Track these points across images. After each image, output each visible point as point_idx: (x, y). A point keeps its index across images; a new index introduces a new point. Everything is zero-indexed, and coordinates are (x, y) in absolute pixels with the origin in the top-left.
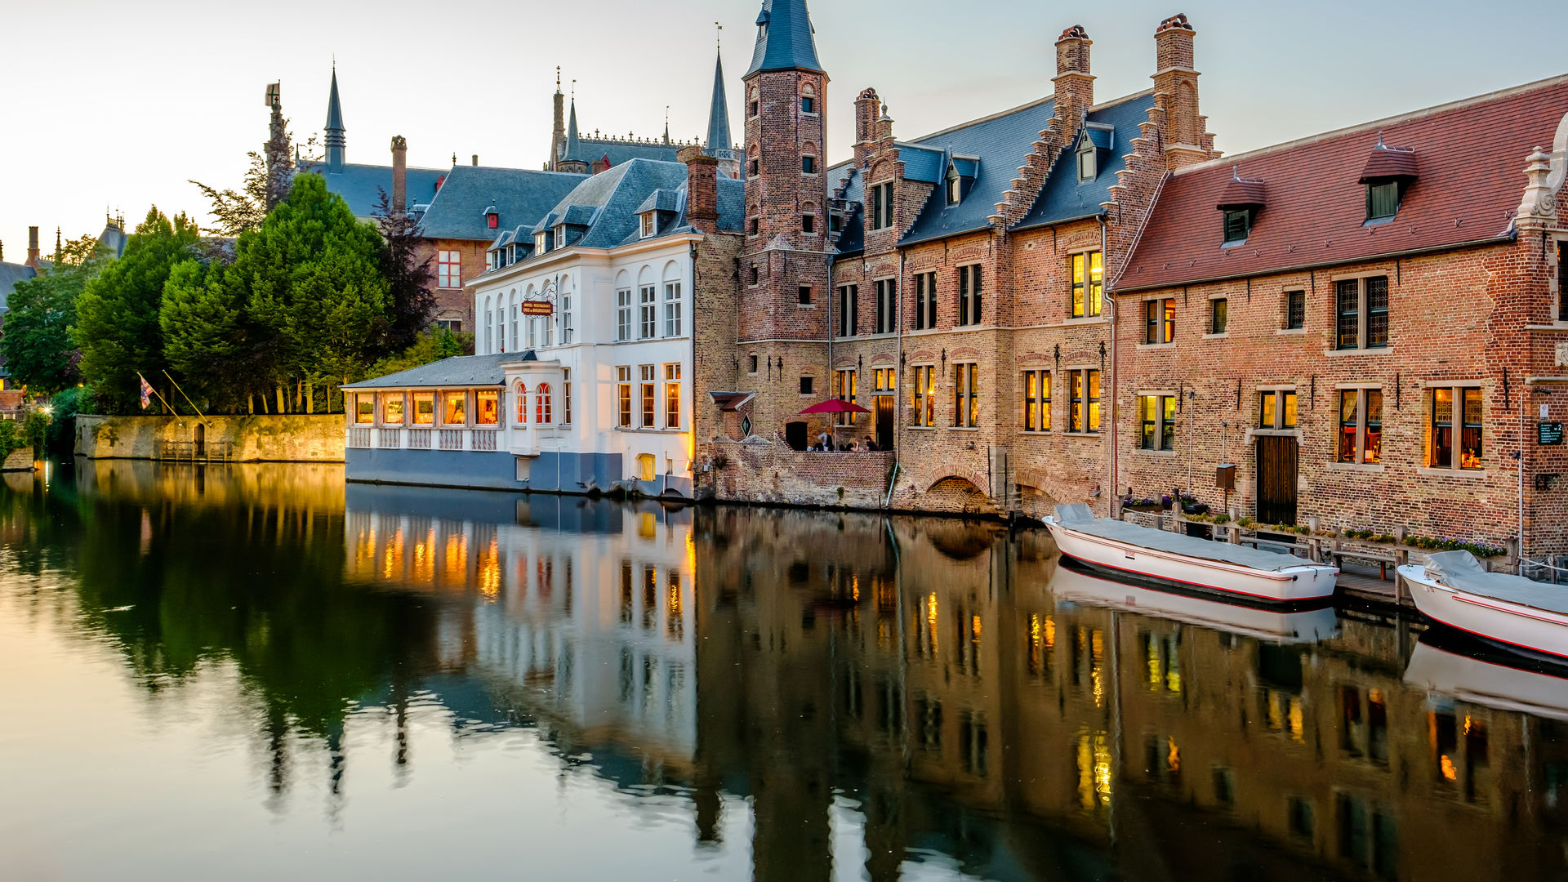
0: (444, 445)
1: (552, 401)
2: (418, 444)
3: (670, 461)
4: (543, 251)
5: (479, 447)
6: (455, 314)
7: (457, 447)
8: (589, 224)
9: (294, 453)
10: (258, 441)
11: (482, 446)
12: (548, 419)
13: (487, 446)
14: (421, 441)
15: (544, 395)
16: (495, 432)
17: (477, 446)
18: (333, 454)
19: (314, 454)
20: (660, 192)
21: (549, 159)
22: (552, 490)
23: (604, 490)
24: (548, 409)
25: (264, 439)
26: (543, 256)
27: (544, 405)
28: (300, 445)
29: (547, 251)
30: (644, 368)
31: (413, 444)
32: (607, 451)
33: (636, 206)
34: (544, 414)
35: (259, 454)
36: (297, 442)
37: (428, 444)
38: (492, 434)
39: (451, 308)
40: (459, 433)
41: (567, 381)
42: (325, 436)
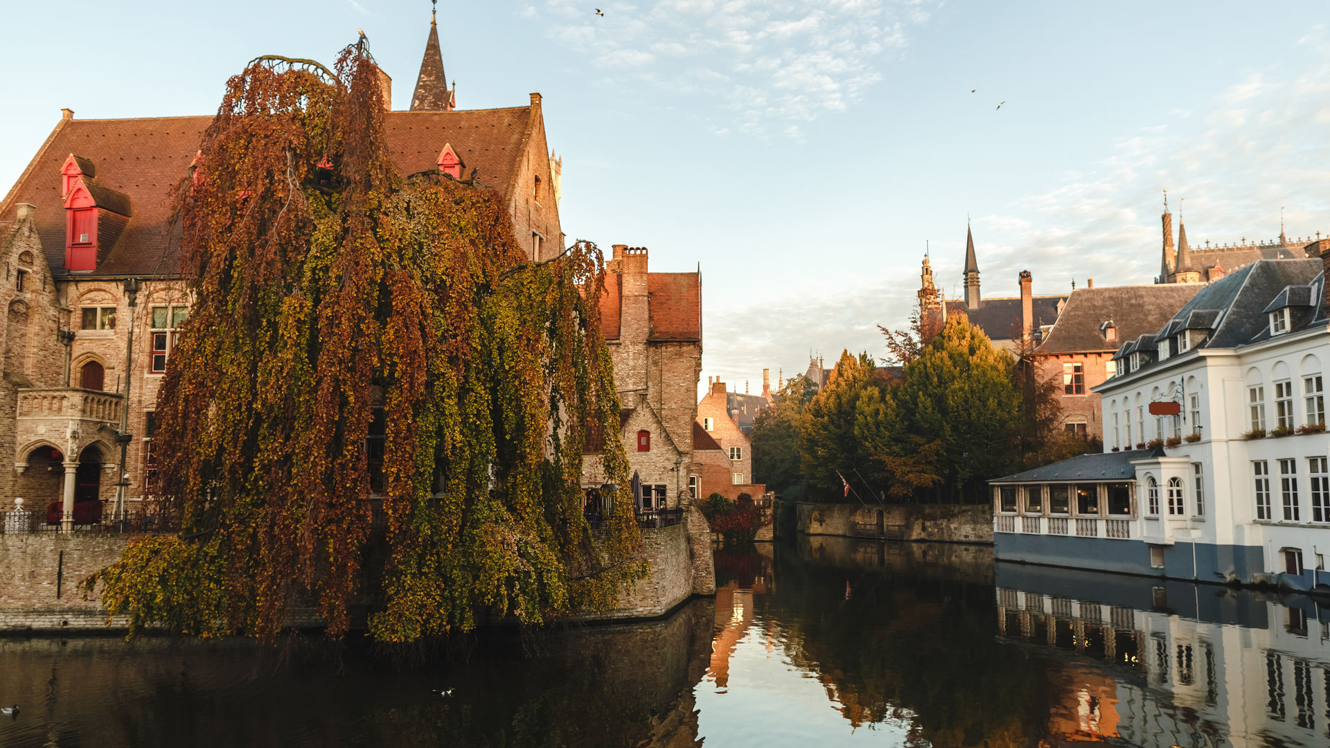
0: (1080, 532)
1: (1183, 494)
2: (1056, 531)
3: (1320, 556)
4: (1167, 355)
5: (1113, 536)
6: (1080, 418)
7: (1092, 535)
8: (1213, 327)
9: (950, 536)
10: (923, 524)
11: (1116, 534)
12: (1181, 511)
13: (1121, 534)
14: (1058, 528)
15: (1175, 489)
16: (1128, 522)
17: (1111, 534)
18: (981, 537)
19: (966, 536)
20: (1291, 290)
21: (1160, 274)
22: (1188, 578)
23: (1248, 581)
24: (1180, 502)
25: (928, 524)
26: (1167, 360)
27: (1175, 498)
28: (955, 529)
29: (1171, 356)
30: (1284, 463)
31: (1052, 530)
32: (1247, 543)
33: (1263, 305)
34: (1176, 506)
35: (923, 535)
36: (952, 526)
37: (1065, 531)
38: (1125, 524)
39: (1076, 412)
40: (1093, 522)
41: (1198, 476)
42: (975, 522)
